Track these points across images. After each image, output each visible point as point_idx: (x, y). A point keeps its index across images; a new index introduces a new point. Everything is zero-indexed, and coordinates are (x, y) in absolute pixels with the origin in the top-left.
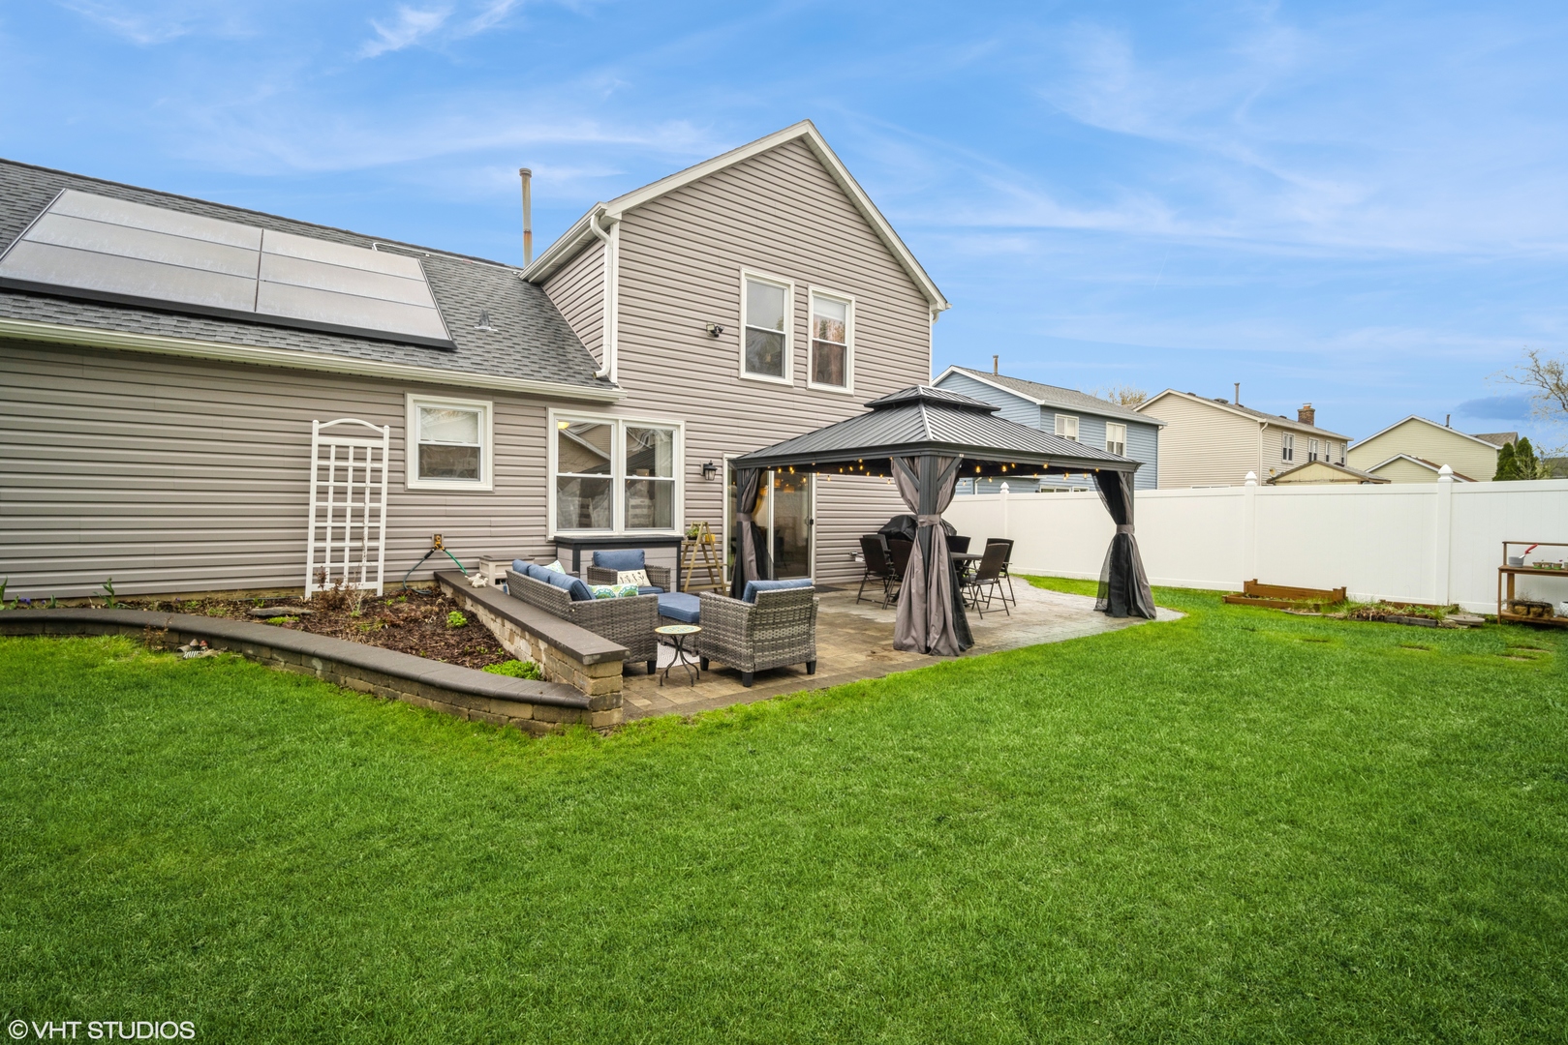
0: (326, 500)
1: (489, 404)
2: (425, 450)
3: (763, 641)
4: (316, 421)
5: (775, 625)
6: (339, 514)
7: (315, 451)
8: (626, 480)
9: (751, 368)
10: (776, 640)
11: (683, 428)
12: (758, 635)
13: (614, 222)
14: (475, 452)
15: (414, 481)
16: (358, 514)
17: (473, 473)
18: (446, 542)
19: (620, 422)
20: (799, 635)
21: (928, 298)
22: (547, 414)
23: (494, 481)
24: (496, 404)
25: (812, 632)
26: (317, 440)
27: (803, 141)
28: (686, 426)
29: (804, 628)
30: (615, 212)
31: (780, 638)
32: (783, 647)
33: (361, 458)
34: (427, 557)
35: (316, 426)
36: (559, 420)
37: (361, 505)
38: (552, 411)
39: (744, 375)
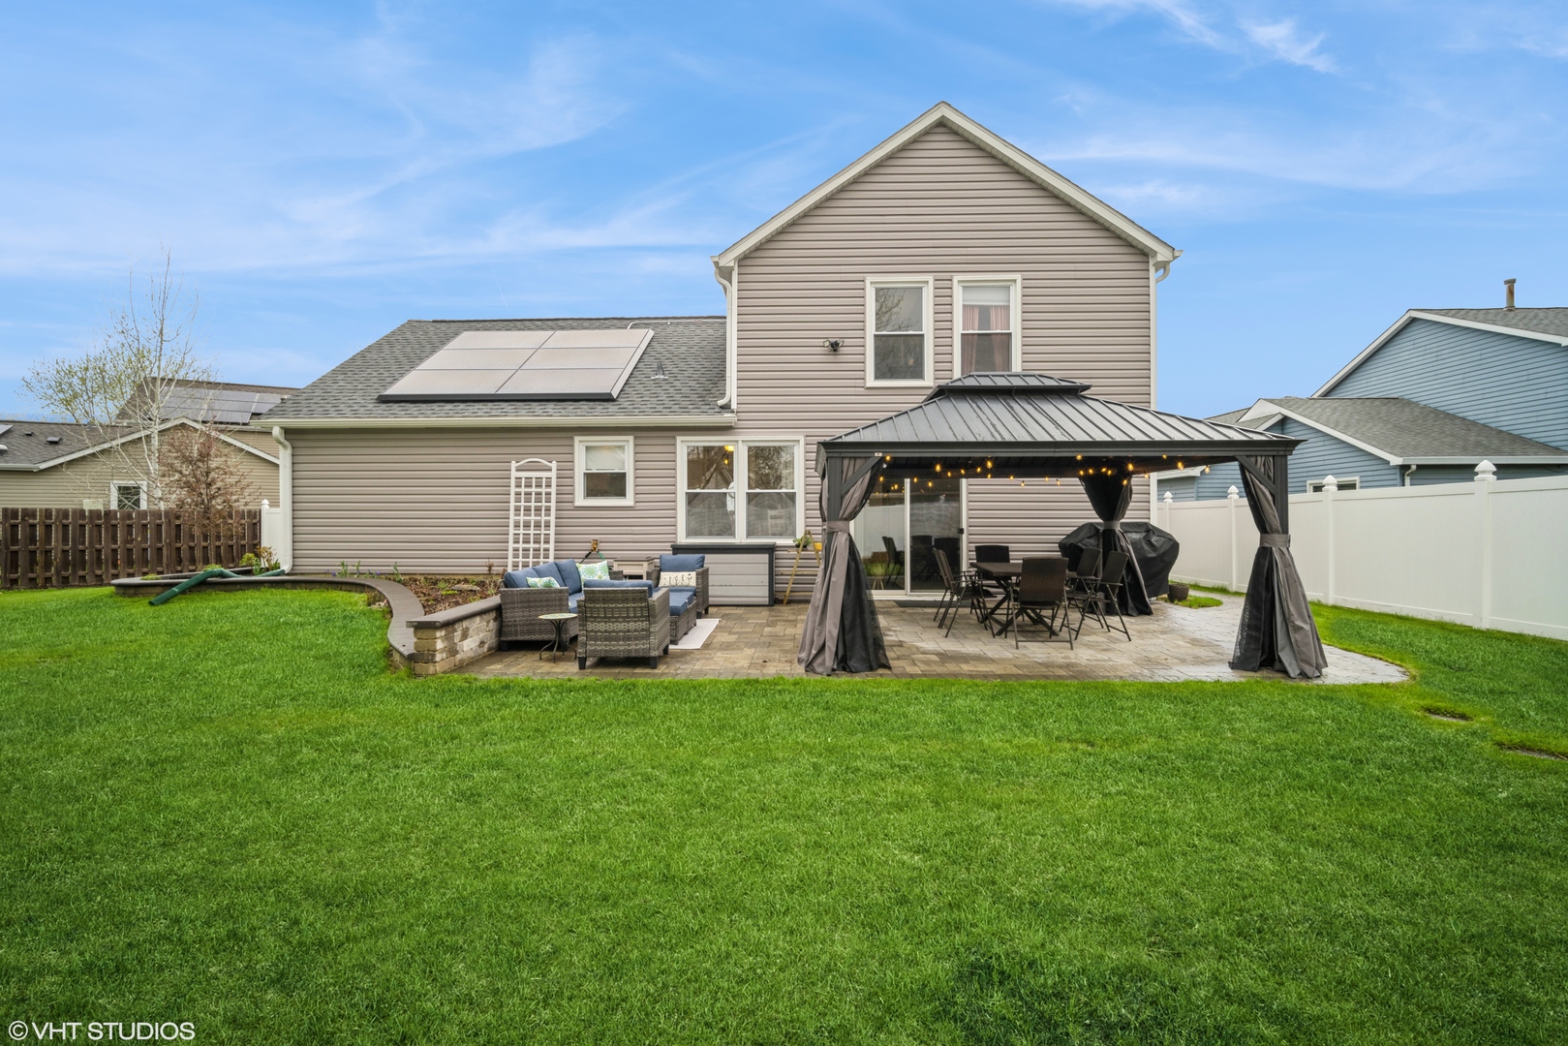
0: (530, 515)
1: (631, 438)
2: (590, 477)
3: (596, 632)
4: (513, 462)
5: (606, 619)
6: (527, 525)
7: (513, 482)
8: (747, 493)
9: (878, 376)
10: (610, 632)
11: (802, 443)
12: (590, 626)
13: (731, 269)
14: (622, 476)
15: (580, 500)
16: (538, 525)
17: (622, 493)
18: (601, 546)
19: (740, 442)
20: (636, 631)
21: (1146, 250)
22: (676, 441)
23: (635, 498)
24: (636, 438)
25: (652, 630)
26: (514, 474)
27: (942, 124)
28: (805, 440)
29: (645, 624)
30: (728, 261)
31: (613, 631)
32: (617, 639)
33: (539, 486)
34: (587, 556)
35: (514, 465)
36: (683, 447)
37: (539, 518)
38: (679, 439)
39: (871, 382)
